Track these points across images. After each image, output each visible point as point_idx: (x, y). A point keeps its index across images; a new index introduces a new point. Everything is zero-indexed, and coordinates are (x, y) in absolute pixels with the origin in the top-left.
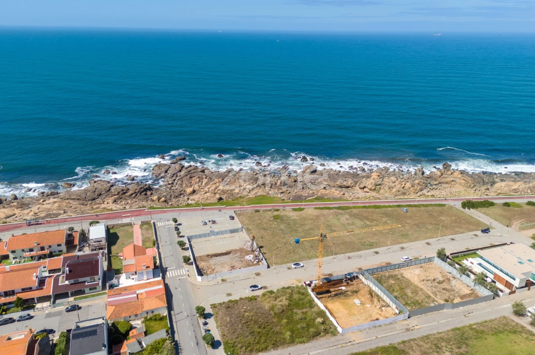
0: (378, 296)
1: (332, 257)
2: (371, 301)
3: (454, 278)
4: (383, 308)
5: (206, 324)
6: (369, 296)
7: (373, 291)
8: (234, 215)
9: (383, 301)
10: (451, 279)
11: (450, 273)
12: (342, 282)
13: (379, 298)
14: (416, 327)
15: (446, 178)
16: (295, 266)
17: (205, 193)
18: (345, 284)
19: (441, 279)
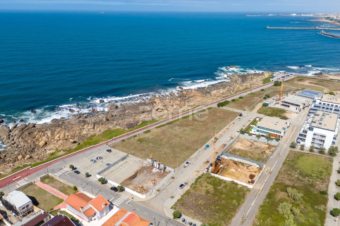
0: (241, 163)
1: (198, 151)
2: (238, 167)
3: (255, 141)
4: (249, 168)
5: (184, 221)
6: (235, 165)
7: (236, 161)
8: (109, 148)
9: (246, 164)
10: (254, 142)
11: (252, 140)
12: (217, 163)
13: (243, 164)
14: (272, 170)
15: (190, 94)
16: (187, 164)
17: (57, 141)
18: (220, 163)
19: (250, 144)
